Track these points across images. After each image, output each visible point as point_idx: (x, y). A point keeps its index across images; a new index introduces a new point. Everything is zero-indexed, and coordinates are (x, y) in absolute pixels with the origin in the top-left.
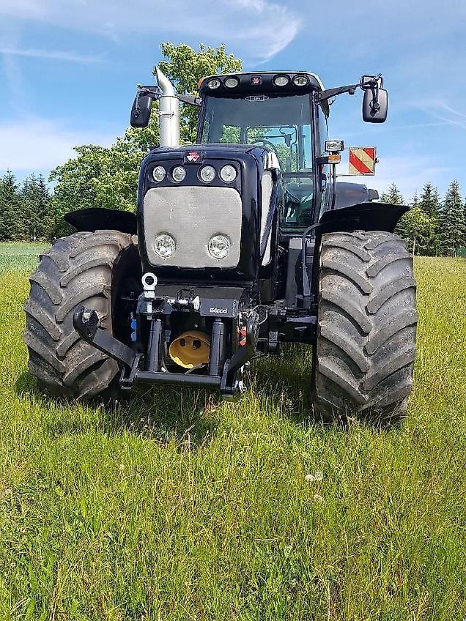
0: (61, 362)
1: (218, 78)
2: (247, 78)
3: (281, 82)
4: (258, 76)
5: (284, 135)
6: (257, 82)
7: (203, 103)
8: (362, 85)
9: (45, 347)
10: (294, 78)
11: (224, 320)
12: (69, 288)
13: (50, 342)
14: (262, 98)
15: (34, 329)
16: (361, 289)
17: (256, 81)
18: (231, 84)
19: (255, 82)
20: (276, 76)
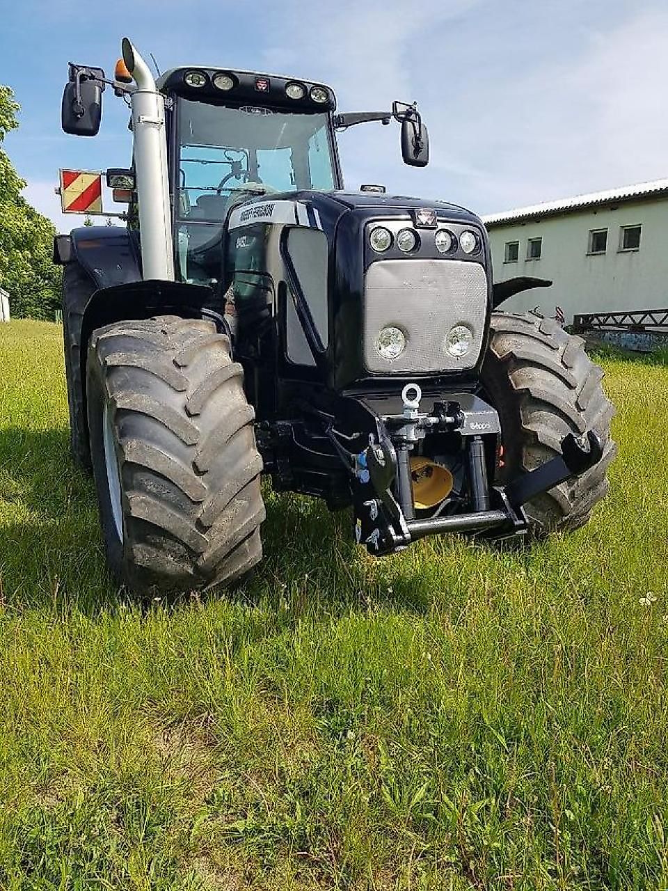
0: (203, 535)
1: (202, 72)
2: (250, 80)
3: (294, 93)
4: (267, 79)
5: (231, 161)
6: (264, 88)
7: (175, 106)
8: (396, 114)
9: (178, 516)
10: (312, 90)
11: (484, 437)
12: (203, 416)
13: (188, 505)
14: (262, 111)
15: (154, 490)
16: (568, 382)
17: (262, 86)
18: (223, 84)
19: (260, 88)
20: (288, 83)
